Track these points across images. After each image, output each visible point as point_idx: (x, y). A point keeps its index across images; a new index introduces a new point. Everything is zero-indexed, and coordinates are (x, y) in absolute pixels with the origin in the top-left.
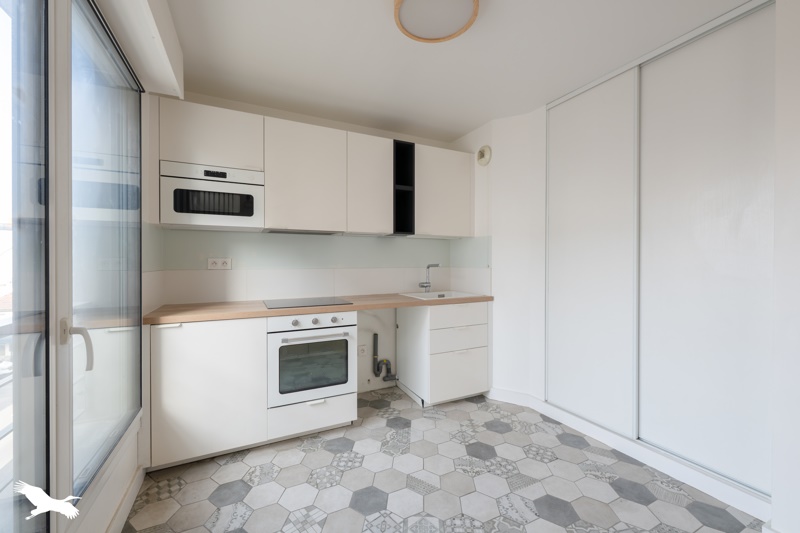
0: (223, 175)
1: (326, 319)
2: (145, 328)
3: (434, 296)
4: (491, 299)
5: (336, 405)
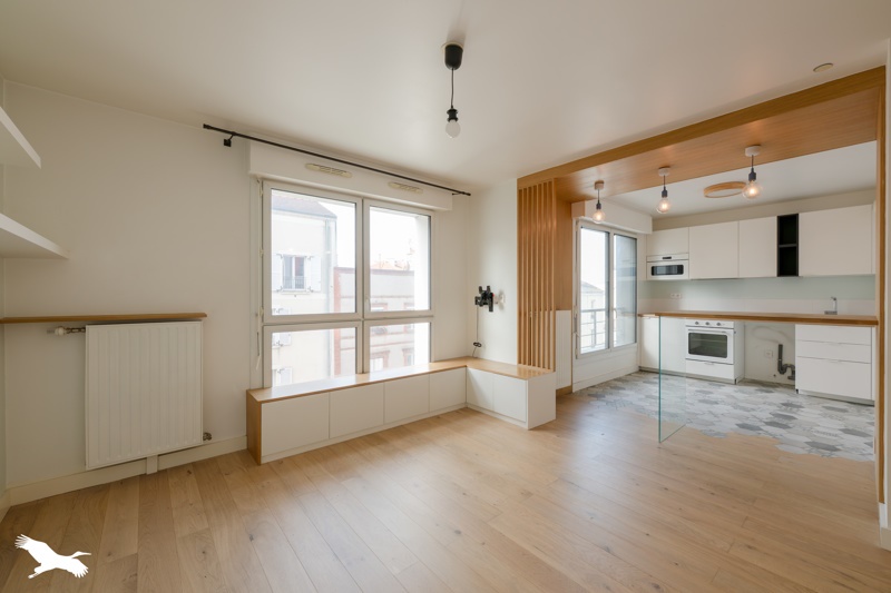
0: (671, 258)
1: (714, 323)
2: (638, 317)
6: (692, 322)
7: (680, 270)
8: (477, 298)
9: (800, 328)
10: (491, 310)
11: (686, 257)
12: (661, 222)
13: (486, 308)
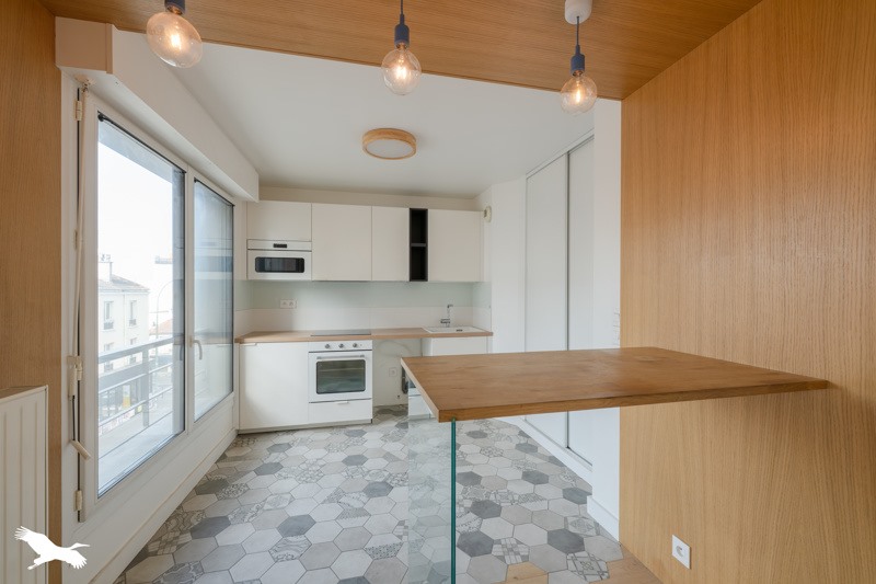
0: (285, 246)
1: (349, 344)
2: (235, 345)
3: (453, 330)
4: (491, 334)
5: (357, 406)
6: (321, 346)
7: (298, 265)
11: (308, 247)
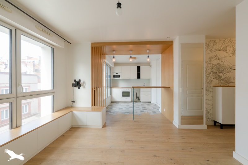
0: (117, 73)
1: (127, 89)
2: (111, 88)
5: (129, 99)
6: (123, 89)
7: (119, 76)
8: (73, 84)
9: (141, 89)
10: (79, 88)
11: (121, 73)
12: (116, 64)
13: (77, 88)
